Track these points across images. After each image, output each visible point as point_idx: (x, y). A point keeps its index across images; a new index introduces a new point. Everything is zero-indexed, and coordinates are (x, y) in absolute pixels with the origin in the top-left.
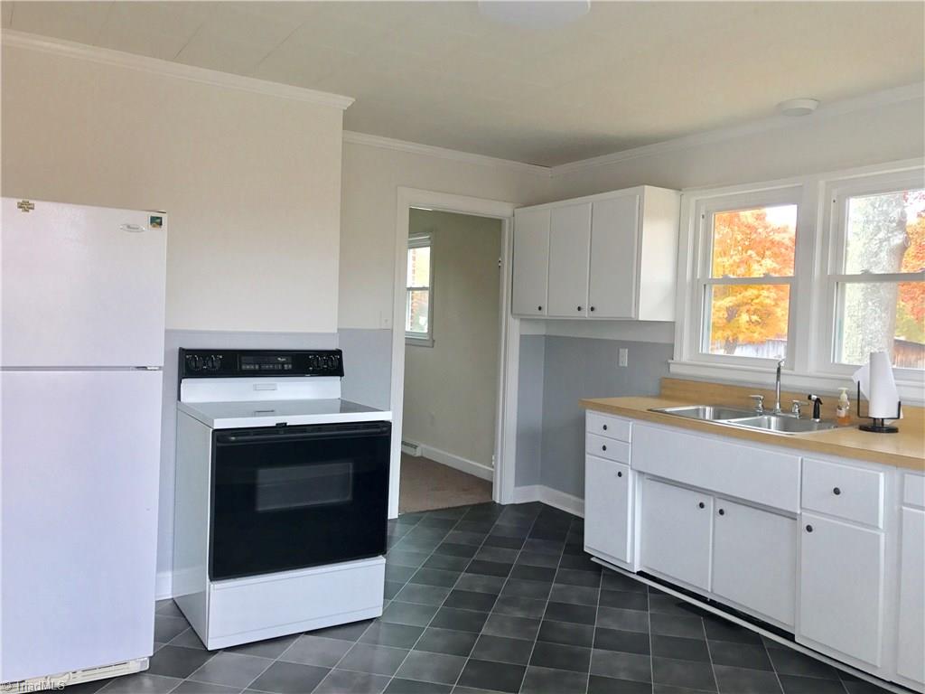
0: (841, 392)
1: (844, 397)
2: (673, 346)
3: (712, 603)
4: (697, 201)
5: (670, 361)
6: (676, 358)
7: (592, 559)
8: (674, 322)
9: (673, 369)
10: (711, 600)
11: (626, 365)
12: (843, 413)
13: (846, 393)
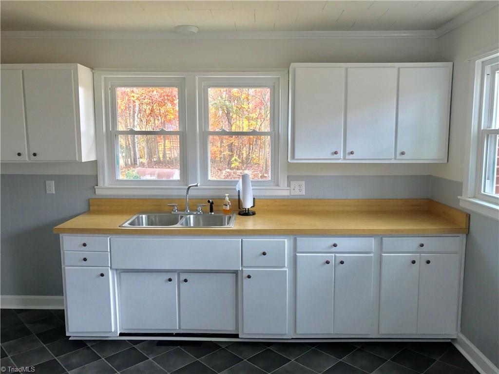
0: (226, 196)
1: (227, 198)
2: (97, 176)
3: (178, 335)
4: (105, 77)
5: (96, 187)
6: (101, 184)
7: (70, 339)
8: (96, 161)
9: (98, 192)
10: (176, 334)
11: (54, 193)
12: (228, 208)
13: (228, 197)
